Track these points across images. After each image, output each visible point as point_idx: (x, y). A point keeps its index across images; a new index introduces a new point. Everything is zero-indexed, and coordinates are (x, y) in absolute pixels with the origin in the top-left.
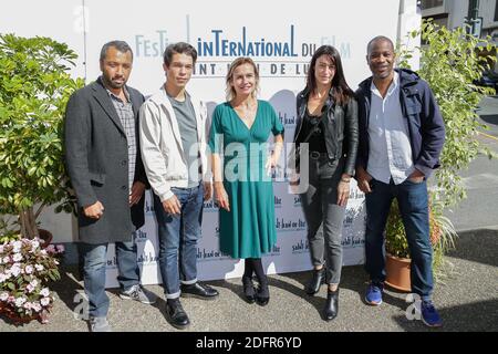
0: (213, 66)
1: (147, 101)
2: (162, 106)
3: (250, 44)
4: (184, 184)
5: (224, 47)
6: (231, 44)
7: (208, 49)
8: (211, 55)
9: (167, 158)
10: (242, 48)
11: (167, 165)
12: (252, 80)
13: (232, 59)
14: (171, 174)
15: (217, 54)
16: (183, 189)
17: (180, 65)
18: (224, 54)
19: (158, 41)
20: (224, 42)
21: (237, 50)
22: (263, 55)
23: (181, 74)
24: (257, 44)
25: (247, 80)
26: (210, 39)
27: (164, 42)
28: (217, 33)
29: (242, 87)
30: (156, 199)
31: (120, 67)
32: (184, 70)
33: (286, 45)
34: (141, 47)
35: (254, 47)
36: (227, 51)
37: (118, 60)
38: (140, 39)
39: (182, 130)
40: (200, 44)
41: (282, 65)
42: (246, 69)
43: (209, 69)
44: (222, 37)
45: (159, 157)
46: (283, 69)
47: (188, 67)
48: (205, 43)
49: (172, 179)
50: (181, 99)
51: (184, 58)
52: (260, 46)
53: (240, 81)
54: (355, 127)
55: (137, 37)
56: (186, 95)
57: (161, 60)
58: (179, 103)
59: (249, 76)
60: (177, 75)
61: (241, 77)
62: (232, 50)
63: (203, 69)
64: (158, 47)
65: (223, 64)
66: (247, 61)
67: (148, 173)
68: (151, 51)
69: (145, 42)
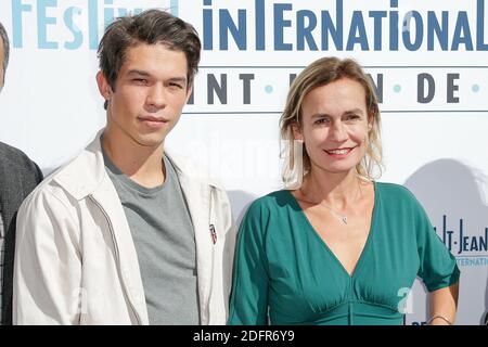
0: (247, 79)
2: (90, 200)
3: (358, 16)
5: (280, 24)
6: (301, 14)
8: (242, 45)
10: (331, 28)
12: (360, 128)
13: (307, 58)
15: (260, 46)
18: (280, 45)
20: (279, 9)
21: (317, 34)
22: (394, 47)
23: (151, 106)
24: (377, 16)
25: (344, 130)
27: (102, 5)
32: (161, 94)
33: (462, 17)
35: (369, 23)
36: (290, 35)
39: (149, 274)
40: (207, 15)
41: (451, 77)
43: (235, 88)
46: (451, 88)
47: (171, 83)
48: (224, 14)
50: (149, 178)
52: (386, 22)
53: (322, 133)
56: (167, 167)
57: (91, 63)
58: (145, 193)
59: (350, 116)
60: (139, 109)
61: (325, 119)
62: (304, 35)
63: (218, 89)
64: (82, 22)
65: (277, 73)
66: (347, 70)
69: (43, 4)
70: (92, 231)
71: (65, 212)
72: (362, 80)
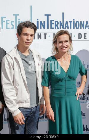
0: (45, 34)
1: (6, 56)
2: (15, 58)
3: (67, 22)
4: (27, 105)
5: (52, 24)
6: (56, 22)
7: (43, 25)
8: (44, 28)
9: (17, 89)
10: (62, 25)
14: (19, 100)
15: (48, 28)
16: (27, 108)
17: (27, 35)
18: (52, 28)
19: (14, 21)
20: (51, 21)
21: (59, 26)
22: (74, 28)
23: (28, 40)
24: (70, 22)
25: (65, 44)
26: (44, 19)
27: (18, 21)
28: (48, 16)
29: (62, 48)
35: (69, 24)
36: (53, 26)
38: (4, 19)
40: (38, 22)
41: (85, 34)
42: (65, 37)
43: (43, 36)
44: (50, 18)
45: (12, 89)
46: (85, 36)
47: (31, 35)
48: (41, 22)
49: (20, 102)
50: (26, 54)
51: (29, 31)
52: (72, 23)
53: (61, 44)
55: (2, 18)
56: (30, 52)
57: (15, 31)
58: (26, 57)
59: (66, 41)
60: (25, 40)
61: (61, 42)
62: (56, 26)
63: (39, 36)
64: (14, 24)
65: (51, 33)
66: (66, 32)
67: (5, 99)
68: (10, 26)
69: (7, 21)
71: (10, 60)
72: (69, 34)
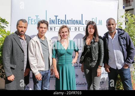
0: (55, 28)
2: (36, 41)
3: (68, 20)
5: (59, 21)
6: (61, 20)
7: (53, 22)
8: (54, 24)
9: (37, 60)
10: (65, 22)
11: (37, 62)
12: (67, 33)
13: (61, 25)
14: (39, 65)
15: (56, 24)
16: (43, 71)
18: (59, 24)
19: (36, 19)
20: (58, 20)
21: (63, 22)
22: (72, 24)
23: (42, 31)
24: (70, 20)
25: (65, 34)
26: (54, 18)
27: (38, 19)
28: (56, 16)
29: (64, 36)
30: (33, 74)
31: (23, 28)
33: (80, 21)
34: (30, 21)
35: (69, 21)
36: (60, 23)
37: (22, 26)
38: (30, 18)
39: (43, 50)
40: (50, 20)
41: (79, 28)
42: (65, 30)
43: (53, 29)
44: (58, 18)
45: (35, 59)
46: (79, 29)
47: (45, 28)
48: (52, 20)
49: (39, 67)
51: (44, 25)
52: (71, 21)
53: (63, 34)
54: (103, 49)
55: (29, 18)
56: (45, 38)
57: (36, 26)
58: (43, 41)
59: (66, 32)
60: (41, 31)
61: (63, 32)
62: (61, 23)
63: (51, 29)
64: (36, 21)
65: (58, 27)
67: (30, 65)
68: (33, 22)
69: (31, 19)
70: (37, 45)
71: (34, 43)
72: (67, 28)
